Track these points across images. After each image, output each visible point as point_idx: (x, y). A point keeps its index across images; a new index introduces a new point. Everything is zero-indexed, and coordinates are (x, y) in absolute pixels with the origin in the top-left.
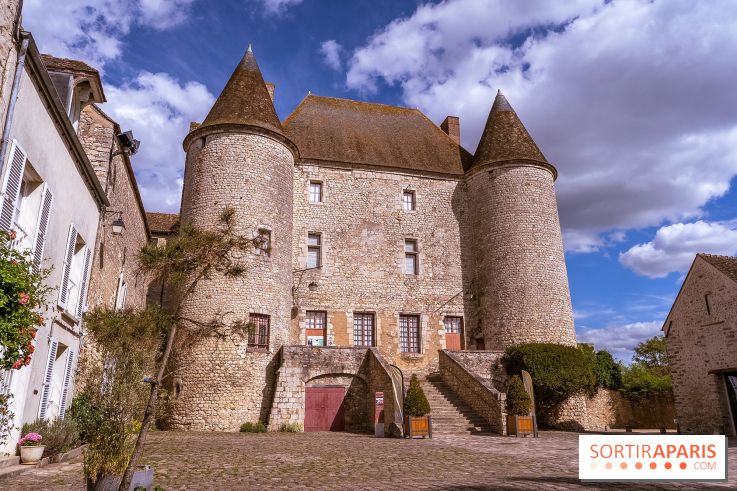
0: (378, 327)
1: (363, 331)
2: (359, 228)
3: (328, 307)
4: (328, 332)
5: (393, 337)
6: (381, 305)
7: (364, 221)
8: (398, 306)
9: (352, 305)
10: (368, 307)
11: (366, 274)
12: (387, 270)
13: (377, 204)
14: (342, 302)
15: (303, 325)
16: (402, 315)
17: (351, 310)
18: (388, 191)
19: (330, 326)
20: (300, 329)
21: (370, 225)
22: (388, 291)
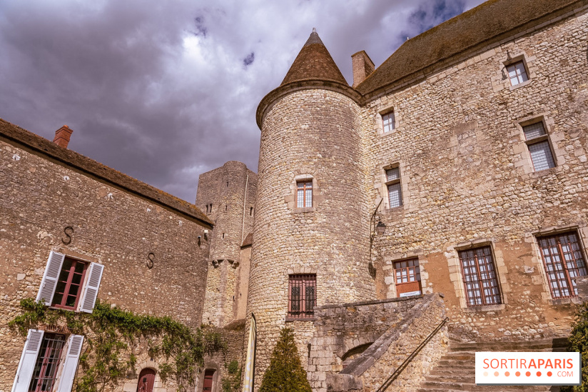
0: (500, 262)
1: (478, 274)
2: (446, 139)
3: (419, 250)
4: (424, 283)
5: (529, 275)
6: (497, 230)
7: (451, 127)
8: (528, 224)
9: (452, 240)
10: (477, 237)
11: (466, 192)
12: (499, 176)
13: (466, 98)
14: (436, 239)
15: (389, 280)
16: (540, 238)
17: (451, 248)
18: (481, 76)
19: (424, 276)
20: (386, 286)
21: (460, 129)
22: (506, 205)
